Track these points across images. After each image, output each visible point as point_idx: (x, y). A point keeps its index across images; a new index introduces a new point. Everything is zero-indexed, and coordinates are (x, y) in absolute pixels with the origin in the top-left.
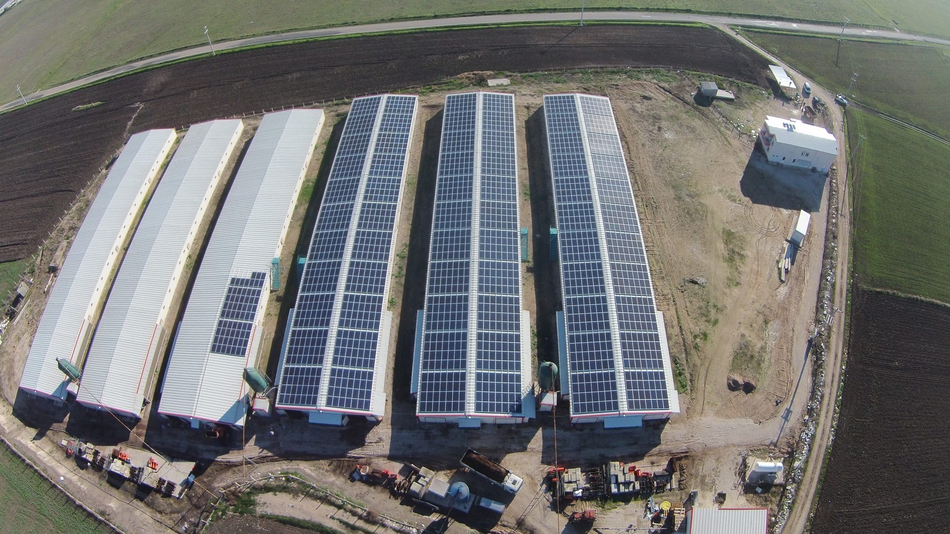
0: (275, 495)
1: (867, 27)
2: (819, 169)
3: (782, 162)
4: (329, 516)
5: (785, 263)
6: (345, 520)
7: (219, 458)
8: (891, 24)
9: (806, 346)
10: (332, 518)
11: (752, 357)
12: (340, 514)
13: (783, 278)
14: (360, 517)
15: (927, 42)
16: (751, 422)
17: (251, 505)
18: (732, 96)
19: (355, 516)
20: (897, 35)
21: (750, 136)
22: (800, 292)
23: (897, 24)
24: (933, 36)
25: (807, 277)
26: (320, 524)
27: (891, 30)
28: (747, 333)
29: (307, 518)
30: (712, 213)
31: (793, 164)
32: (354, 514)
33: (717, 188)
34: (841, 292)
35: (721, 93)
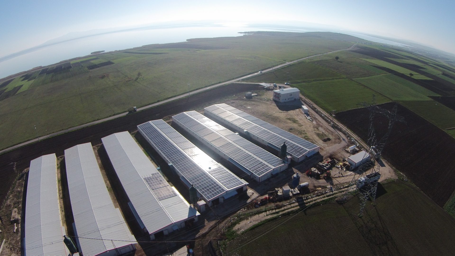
0: (240, 224)
1: (277, 65)
2: (297, 99)
3: (285, 101)
4: (266, 215)
5: (309, 118)
6: (271, 213)
7: (197, 236)
8: (284, 62)
9: (332, 128)
10: (267, 215)
11: (322, 135)
12: (268, 213)
13: (312, 120)
14: (275, 209)
15: (299, 61)
16: (338, 144)
17: (234, 234)
18: (256, 94)
19: (274, 210)
20: (288, 63)
21: (271, 100)
22: (319, 121)
23: (286, 61)
24: (299, 59)
25: (317, 118)
26: (266, 219)
27: (285, 63)
28: (315, 132)
29: (259, 221)
30: (279, 117)
31: (289, 100)
32: (272, 210)
33: (274, 112)
34: (329, 116)
35: (253, 95)
